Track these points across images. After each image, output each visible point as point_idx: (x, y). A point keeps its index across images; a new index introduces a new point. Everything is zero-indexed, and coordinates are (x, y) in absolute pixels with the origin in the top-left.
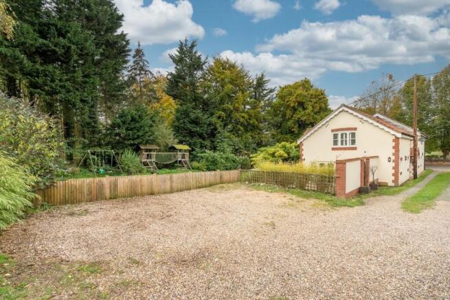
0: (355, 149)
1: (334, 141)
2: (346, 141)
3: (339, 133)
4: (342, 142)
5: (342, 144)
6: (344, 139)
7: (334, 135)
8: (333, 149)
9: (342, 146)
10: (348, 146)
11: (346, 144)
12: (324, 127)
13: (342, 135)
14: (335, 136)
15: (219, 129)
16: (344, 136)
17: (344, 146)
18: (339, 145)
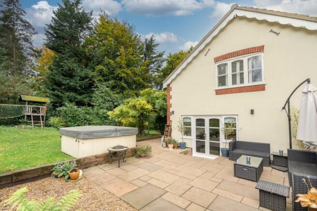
0: (262, 88)
1: (219, 78)
2: (242, 74)
3: (229, 62)
4: (234, 76)
5: (234, 82)
6: (238, 71)
7: (219, 66)
8: (218, 92)
9: (235, 86)
10: (246, 83)
11: (242, 81)
12: (202, 55)
13: (234, 64)
14: (222, 69)
15: (97, 84)
16: (238, 65)
17: (239, 85)
18: (229, 84)
